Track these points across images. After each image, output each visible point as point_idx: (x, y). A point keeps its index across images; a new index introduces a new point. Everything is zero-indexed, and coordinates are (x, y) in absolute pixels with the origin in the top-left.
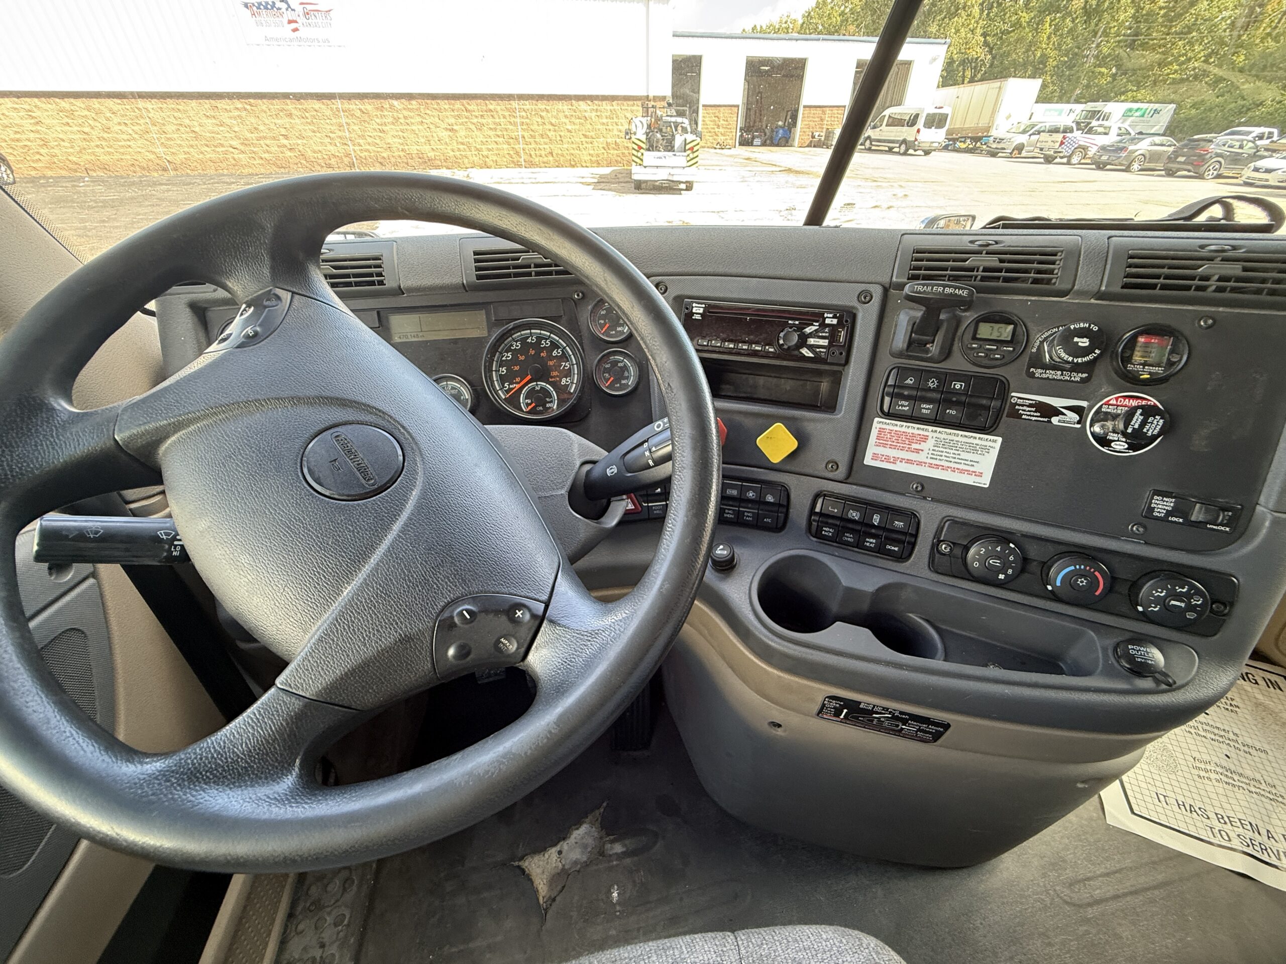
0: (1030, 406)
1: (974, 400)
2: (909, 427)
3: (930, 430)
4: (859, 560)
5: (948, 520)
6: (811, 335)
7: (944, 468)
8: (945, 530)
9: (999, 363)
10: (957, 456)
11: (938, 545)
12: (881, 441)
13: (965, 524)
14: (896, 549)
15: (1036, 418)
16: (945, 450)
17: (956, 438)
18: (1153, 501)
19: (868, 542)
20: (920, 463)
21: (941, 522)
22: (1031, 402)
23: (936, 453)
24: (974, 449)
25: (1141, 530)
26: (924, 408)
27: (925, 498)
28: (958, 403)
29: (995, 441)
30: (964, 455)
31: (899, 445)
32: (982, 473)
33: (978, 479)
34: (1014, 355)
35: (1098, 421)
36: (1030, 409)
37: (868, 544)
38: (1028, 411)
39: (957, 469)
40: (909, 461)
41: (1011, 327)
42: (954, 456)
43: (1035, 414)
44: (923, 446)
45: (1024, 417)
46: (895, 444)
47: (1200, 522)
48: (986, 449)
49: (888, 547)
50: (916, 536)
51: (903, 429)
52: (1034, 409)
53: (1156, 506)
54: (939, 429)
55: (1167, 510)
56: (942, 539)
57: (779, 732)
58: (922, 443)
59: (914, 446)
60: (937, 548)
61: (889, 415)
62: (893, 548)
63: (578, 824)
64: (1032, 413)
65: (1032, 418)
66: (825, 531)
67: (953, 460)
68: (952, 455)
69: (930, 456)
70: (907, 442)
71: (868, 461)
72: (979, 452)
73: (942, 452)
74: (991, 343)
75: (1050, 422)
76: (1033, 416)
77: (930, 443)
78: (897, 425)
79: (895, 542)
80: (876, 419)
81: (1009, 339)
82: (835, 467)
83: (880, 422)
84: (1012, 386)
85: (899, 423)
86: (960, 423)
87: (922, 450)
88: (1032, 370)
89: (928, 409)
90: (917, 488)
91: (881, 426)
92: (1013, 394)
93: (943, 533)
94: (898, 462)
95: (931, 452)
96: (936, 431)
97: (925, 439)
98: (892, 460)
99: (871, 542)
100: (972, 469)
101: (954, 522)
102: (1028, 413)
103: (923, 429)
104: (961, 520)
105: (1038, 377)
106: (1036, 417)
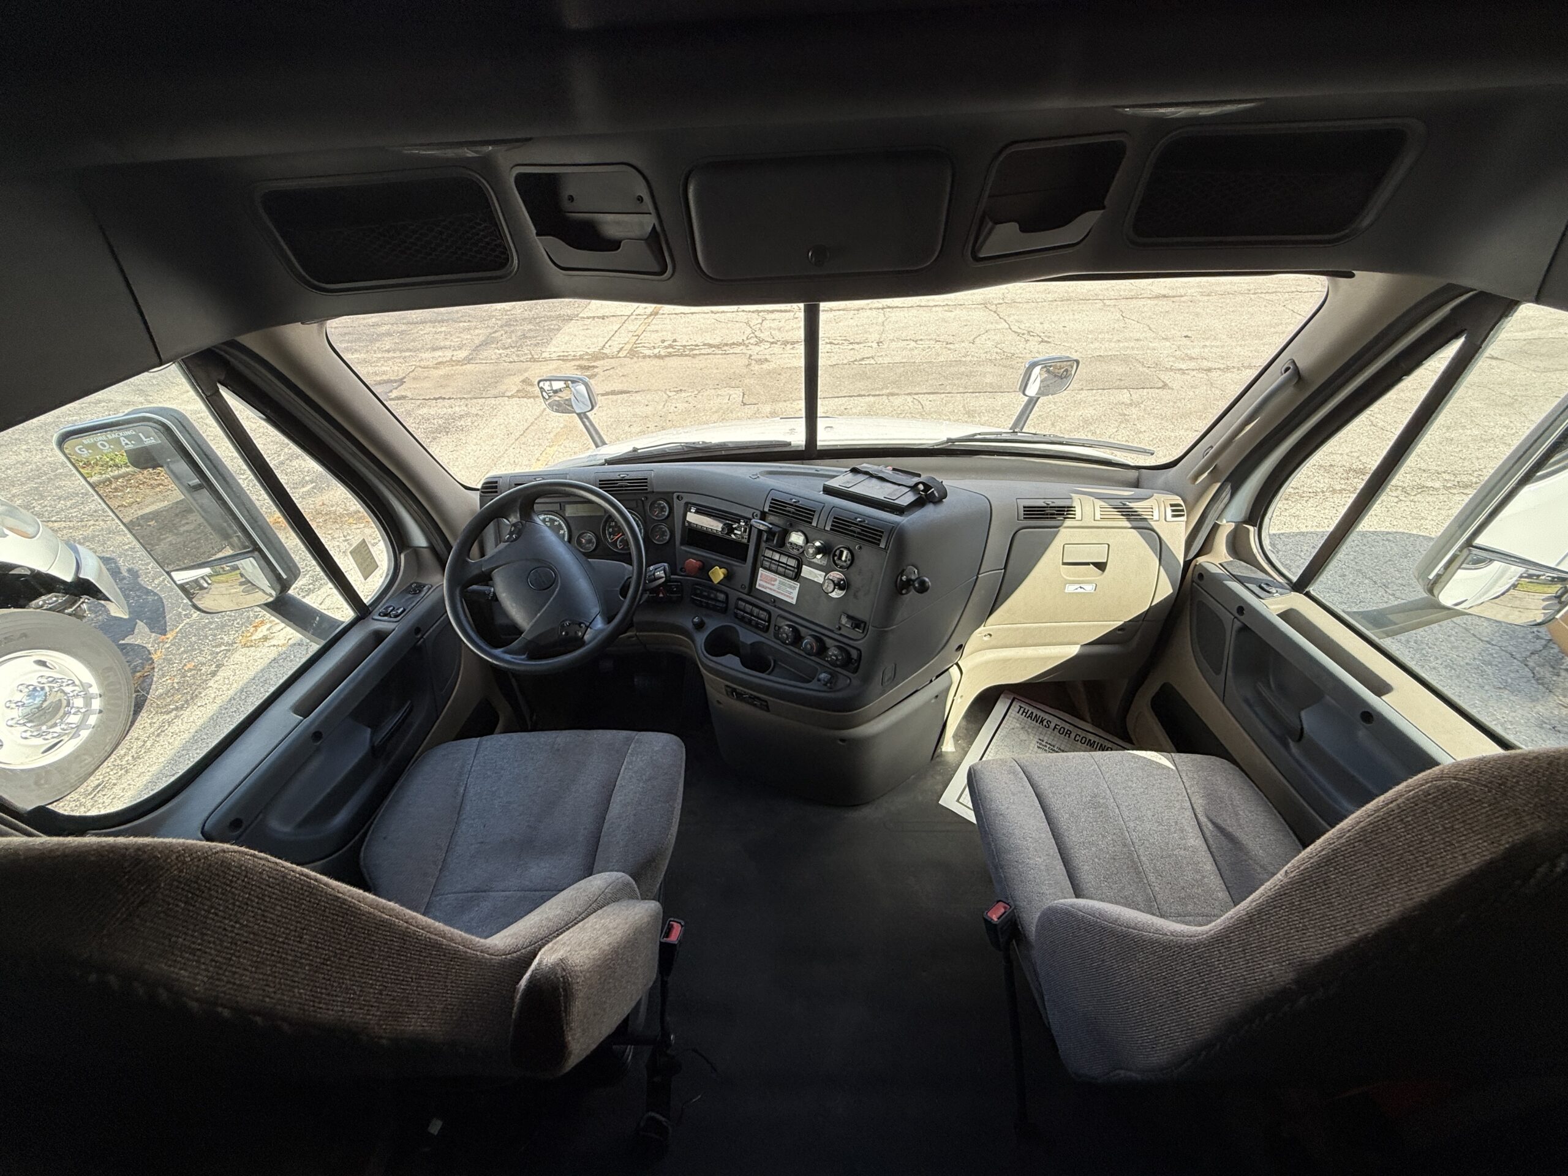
6: (736, 529)
12: (762, 579)
17: (784, 581)
23: (779, 586)
24: (791, 588)
27: (773, 605)
29: (797, 585)
30: (786, 588)
31: (768, 582)
33: (792, 600)
39: (784, 594)
40: (772, 590)
48: (794, 588)
51: (770, 575)
57: (721, 706)
61: (764, 568)
66: (738, 616)
68: (782, 588)
70: (772, 581)
71: (757, 587)
78: (767, 573)
80: (760, 569)
82: (745, 588)
87: (775, 585)
91: (762, 572)
94: (768, 589)
96: (778, 577)
97: (776, 580)
100: (789, 595)
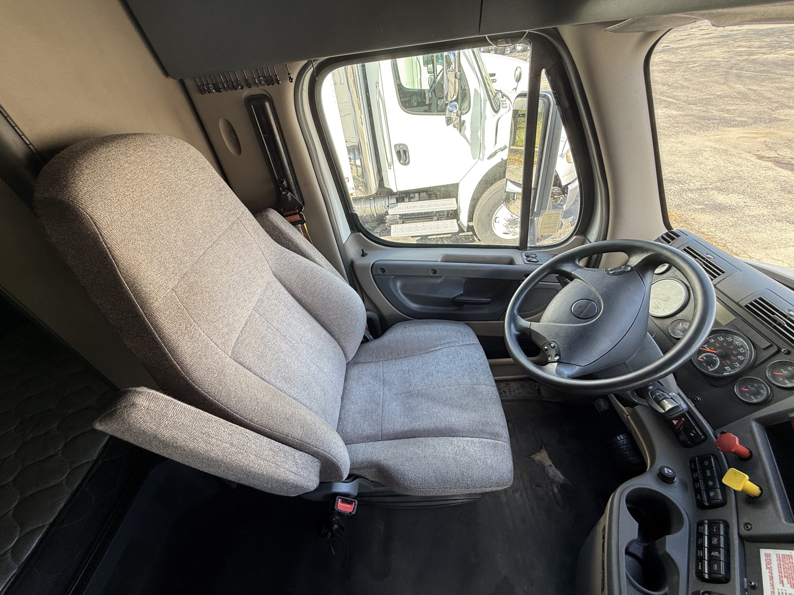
12: (781, 557)
31: (782, 569)
37: (699, 552)
40: (771, 578)
46: (782, 566)
63: (563, 474)
69: (781, 592)
71: (763, 552)
82: (748, 528)
87: (783, 586)
94: (768, 570)
98: (768, 566)
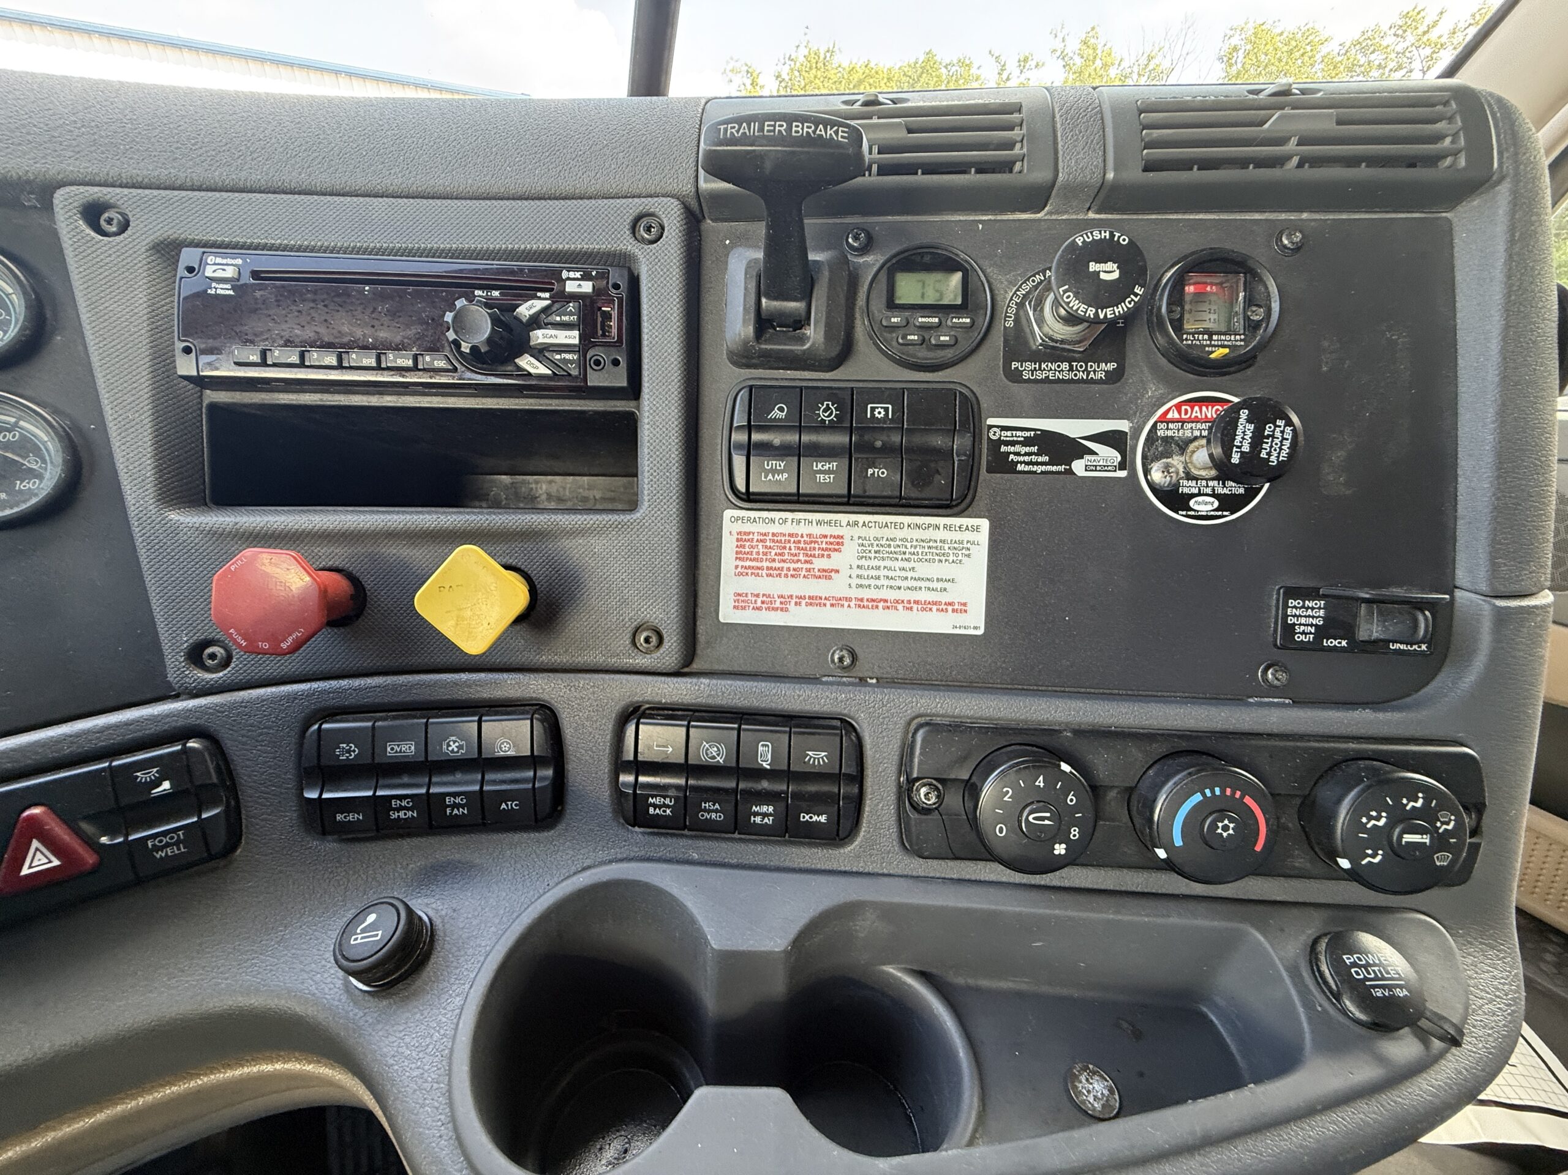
0: (1027, 442)
1: (918, 440)
2: (799, 522)
3: (844, 523)
4: (750, 859)
5: (920, 726)
6: (535, 322)
7: (890, 605)
8: (918, 751)
9: (949, 354)
10: (910, 574)
11: (910, 790)
12: (748, 563)
13: (956, 728)
14: (823, 819)
15: (1043, 468)
16: (882, 564)
17: (899, 534)
18: (1289, 610)
19: (756, 814)
20: (837, 602)
21: (906, 732)
22: (1027, 434)
23: (865, 573)
24: (939, 555)
25: (1281, 675)
26: (821, 472)
27: (862, 681)
28: (888, 450)
29: (976, 529)
30: (924, 570)
31: (786, 565)
32: (965, 604)
33: (960, 619)
34: (976, 336)
35: (1157, 458)
36: (1027, 449)
37: (758, 819)
38: (1026, 454)
39: (917, 602)
40: (814, 601)
41: (957, 277)
42: (903, 574)
43: (1040, 459)
44: (835, 561)
45: (1020, 467)
46: (777, 565)
47: (1376, 642)
48: (962, 549)
49: (805, 817)
50: (859, 778)
51: (788, 528)
52: (1035, 449)
53: (1294, 620)
54: (862, 518)
55: (1316, 625)
56: (915, 775)
58: (834, 554)
59: (819, 564)
60: (910, 798)
61: (751, 498)
62: (815, 818)
64: (1034, 458)
65: (1035, 468)
66: (655, 806)
67: (904, 584)
68: (899, 573)
69: (855, 581)
70: (801, 557)
71: (728, 614)
72: (951, 558)
73: (878, 568)
74: (926, 313)
75: (1070, 472)
76: (1037, 464)
77: (850, 550)
78: (773, 521)
79: (816, 802)
80: (728, 514)
81: (959, 301)
82: (654, 640)
83: (737, 519)
84: (984, 405)
85: (776, 515)
86: (901, 498)
87: (837, 571)
88: (1014, 365)
89: (829, 472)
90: (841, 659)
91: (739, 527)
92: (991, 421)
93: (916, 760)
94: (792, 607)
95: (856, 572)
96: (856, 524)
97: (836, 544)
98: (778, 605)
99: (764, 813)
100: (944, 598)
101: (934, 727)
102: (1027, 459)
103: (829, 523)
104: (946, 721)
105: (1029, 381)
106: (1042, 464)
